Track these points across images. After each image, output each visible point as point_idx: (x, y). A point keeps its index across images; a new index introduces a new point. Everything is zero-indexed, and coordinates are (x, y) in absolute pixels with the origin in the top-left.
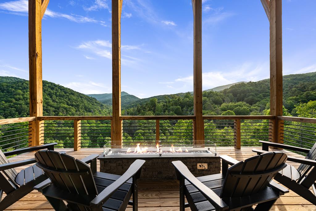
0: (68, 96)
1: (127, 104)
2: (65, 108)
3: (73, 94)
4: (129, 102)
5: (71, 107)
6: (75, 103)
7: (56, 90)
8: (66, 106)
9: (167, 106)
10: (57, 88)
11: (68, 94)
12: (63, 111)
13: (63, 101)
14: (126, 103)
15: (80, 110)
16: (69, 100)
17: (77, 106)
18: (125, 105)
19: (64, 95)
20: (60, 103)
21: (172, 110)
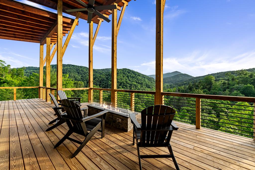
0: (136, 77)
1: (180, 82)
2: (135, 85)
3: (139, 75)
4: (182, 80)
5: (138, 84)
6: (141, 81)
7: (131, 74)
8: (135, 83)
9: (229, 84)
10: (131, 72)
11: (137, 76)
12: (134, 87)
13: (134, 80)
14: (178, 81)
15: (143, 86)
16: (137, 80)
17: (142, 84)
18: (178, 82)
19: (134, 77)
20: (132, 81)
21: (238, 89)
